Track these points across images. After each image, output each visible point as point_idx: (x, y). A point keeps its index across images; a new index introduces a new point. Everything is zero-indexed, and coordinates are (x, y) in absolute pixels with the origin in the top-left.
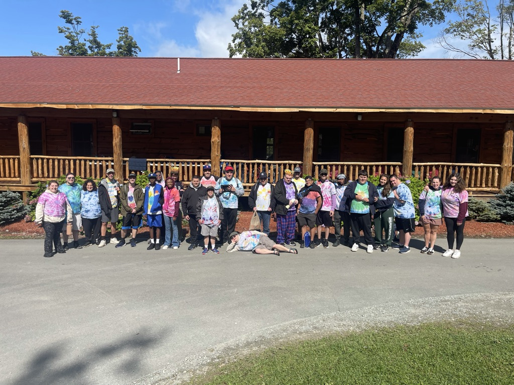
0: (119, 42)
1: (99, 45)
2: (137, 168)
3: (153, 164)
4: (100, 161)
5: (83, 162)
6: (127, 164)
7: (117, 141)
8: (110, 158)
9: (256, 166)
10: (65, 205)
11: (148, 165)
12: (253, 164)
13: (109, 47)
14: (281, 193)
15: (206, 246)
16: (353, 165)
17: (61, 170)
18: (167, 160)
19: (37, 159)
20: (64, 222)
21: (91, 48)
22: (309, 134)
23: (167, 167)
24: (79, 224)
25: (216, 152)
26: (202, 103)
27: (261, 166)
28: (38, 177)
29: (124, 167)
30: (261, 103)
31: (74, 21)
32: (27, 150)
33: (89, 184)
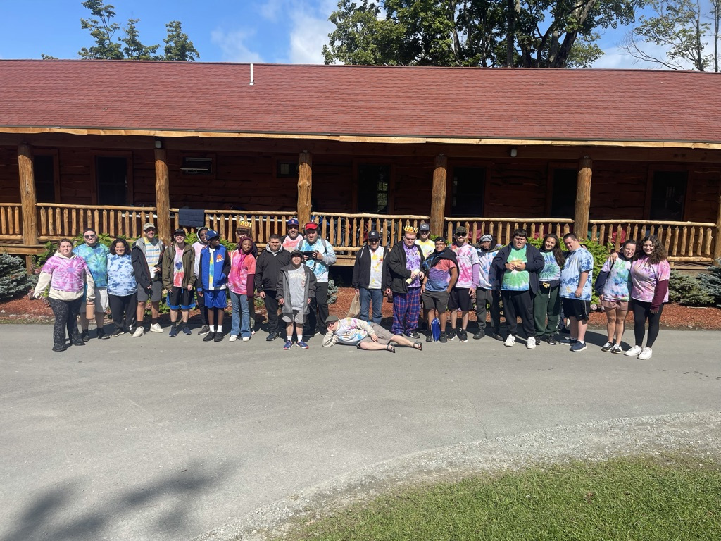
0: (167, 43)
1: (138, 47)
2: (190, 224)
3: (214, 217)
4: (138, 212)
5: (112, 214)
6: (176, 217)
7: (161, 183)
8: (152, 209)
9: (362, 222)
10: (83, 274)
11: (207, 218)
12: (359, 219)
13: (154, 49)
14: (398, 261)
15: (290, 338)
16: (502, 222)
17: (81, 224)
18: (234, 212)
19: (47, 208)
20: (83, 298)
21: (127, 50)
22: (440, 176)
23: (234, 222)
24: (104, 302)
25: (304, 201)
26: (285, 128)
27: (370, 222)
28: (47, 234)
29: (172, 221)
30: (371, 129)
31: (103, 12)
32: (32, 195)
33: (119, 244)
